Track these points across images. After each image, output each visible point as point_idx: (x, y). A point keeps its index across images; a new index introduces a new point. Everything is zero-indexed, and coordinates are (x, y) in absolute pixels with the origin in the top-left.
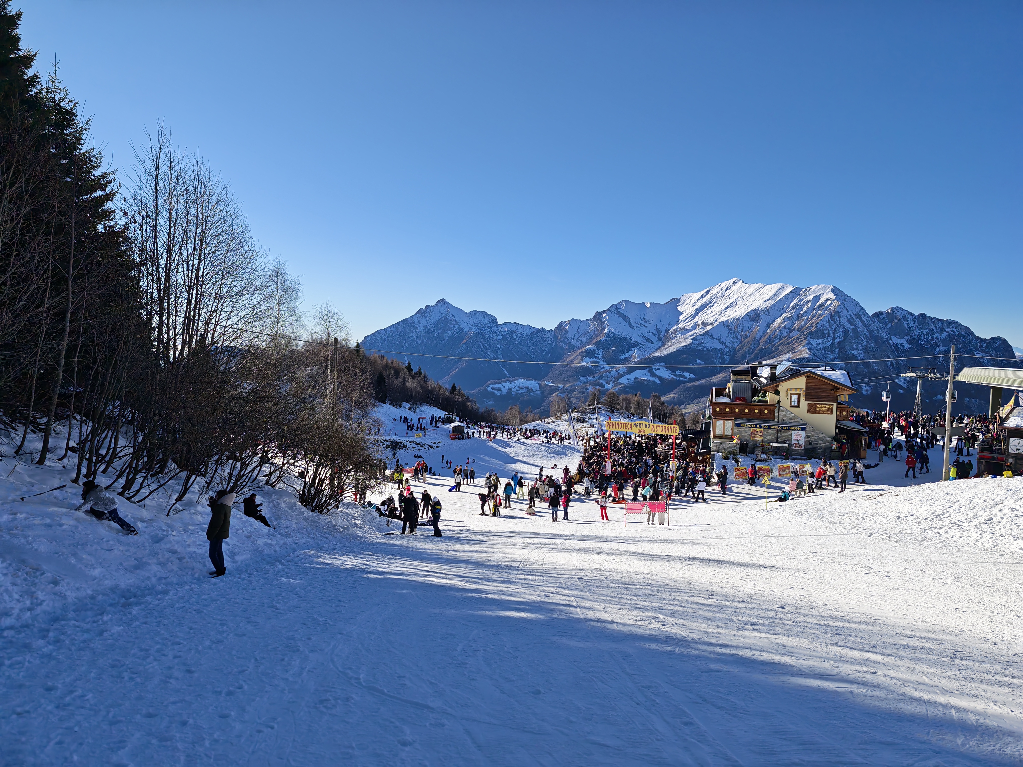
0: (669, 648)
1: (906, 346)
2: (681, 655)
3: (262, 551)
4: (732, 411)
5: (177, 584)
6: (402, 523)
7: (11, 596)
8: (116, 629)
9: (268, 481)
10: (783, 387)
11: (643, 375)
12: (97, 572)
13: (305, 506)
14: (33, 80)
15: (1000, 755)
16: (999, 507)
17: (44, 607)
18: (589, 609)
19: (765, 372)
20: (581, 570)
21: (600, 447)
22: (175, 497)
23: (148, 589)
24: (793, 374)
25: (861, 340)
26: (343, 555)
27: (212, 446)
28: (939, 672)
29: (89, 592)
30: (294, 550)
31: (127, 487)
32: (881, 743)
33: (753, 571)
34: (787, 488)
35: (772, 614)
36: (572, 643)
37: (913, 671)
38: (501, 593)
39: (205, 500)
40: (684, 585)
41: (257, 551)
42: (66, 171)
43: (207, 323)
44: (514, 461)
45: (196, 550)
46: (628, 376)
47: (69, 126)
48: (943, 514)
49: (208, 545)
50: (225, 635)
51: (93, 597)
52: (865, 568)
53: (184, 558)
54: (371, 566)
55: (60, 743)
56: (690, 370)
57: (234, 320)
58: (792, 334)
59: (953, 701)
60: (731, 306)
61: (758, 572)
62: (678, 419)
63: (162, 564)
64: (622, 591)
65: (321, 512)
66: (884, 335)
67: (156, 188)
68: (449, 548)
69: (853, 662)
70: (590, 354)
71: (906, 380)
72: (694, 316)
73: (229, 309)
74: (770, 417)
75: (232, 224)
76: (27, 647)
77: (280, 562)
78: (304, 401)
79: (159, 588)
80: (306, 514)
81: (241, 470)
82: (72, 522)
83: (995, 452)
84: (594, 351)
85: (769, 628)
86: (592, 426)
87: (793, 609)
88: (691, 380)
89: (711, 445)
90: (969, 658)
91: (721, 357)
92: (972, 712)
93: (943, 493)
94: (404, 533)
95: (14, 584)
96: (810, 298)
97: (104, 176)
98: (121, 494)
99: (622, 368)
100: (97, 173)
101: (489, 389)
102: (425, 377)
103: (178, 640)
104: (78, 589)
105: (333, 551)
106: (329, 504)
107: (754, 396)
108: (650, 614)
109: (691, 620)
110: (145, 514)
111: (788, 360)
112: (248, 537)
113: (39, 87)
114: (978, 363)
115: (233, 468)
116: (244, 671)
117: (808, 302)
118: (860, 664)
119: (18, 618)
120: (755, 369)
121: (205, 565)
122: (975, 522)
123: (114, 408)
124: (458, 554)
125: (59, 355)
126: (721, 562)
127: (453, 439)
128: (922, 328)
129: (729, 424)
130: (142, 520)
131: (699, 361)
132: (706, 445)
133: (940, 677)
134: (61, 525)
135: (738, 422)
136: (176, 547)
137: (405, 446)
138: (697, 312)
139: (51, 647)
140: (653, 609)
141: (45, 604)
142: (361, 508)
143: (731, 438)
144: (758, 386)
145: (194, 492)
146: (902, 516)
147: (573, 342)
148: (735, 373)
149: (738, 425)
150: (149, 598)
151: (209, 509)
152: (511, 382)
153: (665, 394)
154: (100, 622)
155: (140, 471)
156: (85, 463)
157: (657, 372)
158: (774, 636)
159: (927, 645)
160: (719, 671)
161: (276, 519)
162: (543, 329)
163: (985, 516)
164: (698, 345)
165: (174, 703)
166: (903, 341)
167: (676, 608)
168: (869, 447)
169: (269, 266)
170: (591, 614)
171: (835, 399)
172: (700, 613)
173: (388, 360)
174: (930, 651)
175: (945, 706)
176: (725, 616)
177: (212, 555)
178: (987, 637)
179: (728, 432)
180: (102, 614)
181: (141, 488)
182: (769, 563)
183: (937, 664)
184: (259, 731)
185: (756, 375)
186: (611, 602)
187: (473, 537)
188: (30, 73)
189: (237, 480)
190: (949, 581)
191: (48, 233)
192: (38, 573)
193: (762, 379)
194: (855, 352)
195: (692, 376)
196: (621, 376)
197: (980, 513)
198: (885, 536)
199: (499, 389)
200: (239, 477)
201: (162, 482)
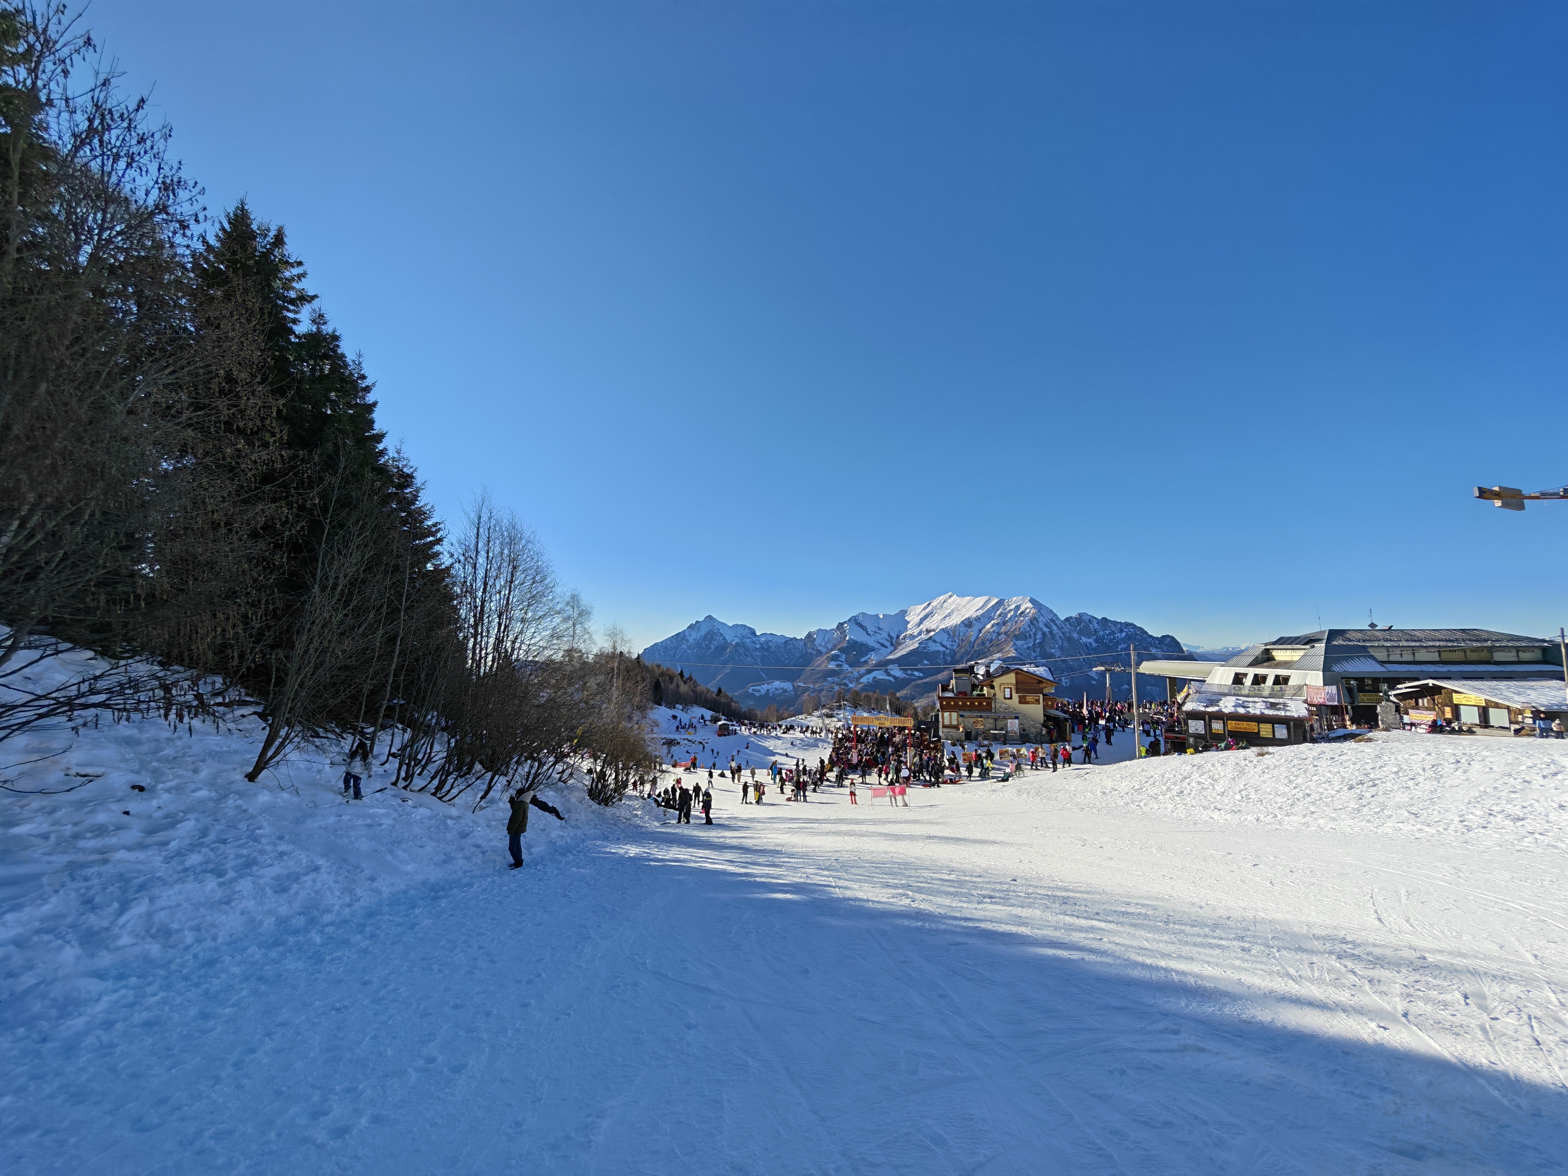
0: (920, 924)
1: (1094, 645)
2: (930, 930)
3: (555, 842)
4: (956, 704)
5: (481, 876)
6: (678, 812)
7: (332, 894)
8: (427, 922)
9: (560, 778)
10: (997, 683)
11: (880, 675)
12: (410, 868)
13: (593, 800)
14: (382, 453)
15: (1221, 1015)
16: (1188, 780)
17: (362, 903)
18: (846, 888)
19: (981, 671)
20: (837, 851)
21: (845, 738)
22: (480, 796)
23: (455, 882)
24: (1005, 671)
25: (1057, 641)
26: (626, 844)
27: (514, 749)
28: (1156, 937)
29: (402, 887)
30: (583, 841)
31: (439, 788)
32: (1114, 1008)
33: (985, 846)
34: (1008, 770)
35: (1005, 887)
36: (834, 922)
37: (1134, 936)
38: (768, 876)
39: (506, 797)
40: (927, 863)
41: (551, 843)
42: (404, 522)
43: (514, 642)
44: (773, 754)
45: (497, 844)
46: (868, 676)
47: (408, 486)
48: (1141, 789)
49: (508, 839)
50: (524, 925)
51: (405, 892)
52: (1081, 840)
53: (487, 851)
54: (652, 854)
55: (375, 1037)
56: (918, 670)
57: (537, 640)
58: (1000, 637)
59: (1173, 964)
60: (949, 615)
61: (991, 848)
62: (912, 712)
63: (467, 858)
64: (873, 870)
65: (606, 805)
66: (1075, 636)
67: (478, 534)
68: (720, 835)
69: (1081, 929)
70: (835, 658)
71: (1097, 672)
72: (919, 625)
73: (533, 630)
74: (989, 708)
75: (538, 561)
76: (346, 942)
77: (571, 852)
78: (593, 707)
79: (465, 881)
80: (593, 807)
81: (538, 769)
82: (390, 822)
83: (1178, 732)
84: (838, 655)
85: (1005, 901)
86: (839, 720)
87: (1024, 882)
88: (920, 678)
89: (941, 734)
90: (1180, 923)
91: (944, 658)
92: (1190, 974)
93: (1139, 770)
94: (679, 822)
95: (336, 882)
96: (1013, 607)
97: (435, 525)
98: (434, 794)
99: (863, 670)
100: (429, 523)
101: (750, 691)
102: (695, 682)
103: (481, 931)
104: (392, 884)
105: (618, 840)
106: (614, 798)
107: (973, 690)
108: (900, 891)
109: (935, 896)
110: (454, 812)
111: (999, 659)
112: (543, 830)
113: (387, 457)
114: (1154, 658)
115: (531, 767)
116: (543, 959)
117: (1011, 610)
118: (1087, 931)
119: (339, 914)
120: (972, 667)
121: (505, 858)
122: (1169, 795)
123: (433, 717)
124: (728, 841)
125: (388, 675)
126: (958, 840)
127: (720, 735)
128: (1106, 629)
129: (954, 715)
130: (451, 818)
131: (926, 662)
132: (936, 735)
133: (1158, 941)
134: (381, 825)
135: (961, 713)
136: (480, 842)
137: (678, 743)
138: (922, 621)
139: (367, 942)
140: (903, 886)
141: (362, 900)
142: (641, 800)
143: (957, 727)
144: (976, 682)
145: (497, 791)
146: (1107, 791)
147: (820, 648)
148: (956, 671)
149: (962, 716)
150: (455, 891)
151: (509, 804)
152: (768, 684)
153: (899, 691)
154: (412, 916)
155: (451, 773)
156: (404, 767)
157: (892, 672)
158: (1009, 908)
159: (1143, 911)
160: (965, 944)
161: (567, 812)
162: (795, 638)
163: (1177, 789)
164: (924, 648)
165: (478, 993)
166: (1091, 640)
167: (922, 885)
168: (1073, 732)
169: (568, 594)
170: (849, 894)
171: (1041, 692)
172: (944, 888)
173: (664, 667)
174: (1146, 916)
175: (1166, 970)
176: (966, 891)
177: (511, 849)
178: (1194, 901)
179: (955, 723)
180: (413, 908)
181: (452, 788)
182: (999, 838)
183: (1154, 929)
184: (557, 1019)
185: (974, 673)
186: (865, 881)
187: (740, 824)
188: (381, 447)
189: (534, 779)
190: (1154, 850)
191: (386, 572)
192: (358, 871)
193: (979, 676)
194: (1053, 651)
195: (921, 675)
196: (862, 676)
197: (1173, 787)
198: (1095, 811)
199: (759, 691)
200: (537, 775)
201: (470, 782)
